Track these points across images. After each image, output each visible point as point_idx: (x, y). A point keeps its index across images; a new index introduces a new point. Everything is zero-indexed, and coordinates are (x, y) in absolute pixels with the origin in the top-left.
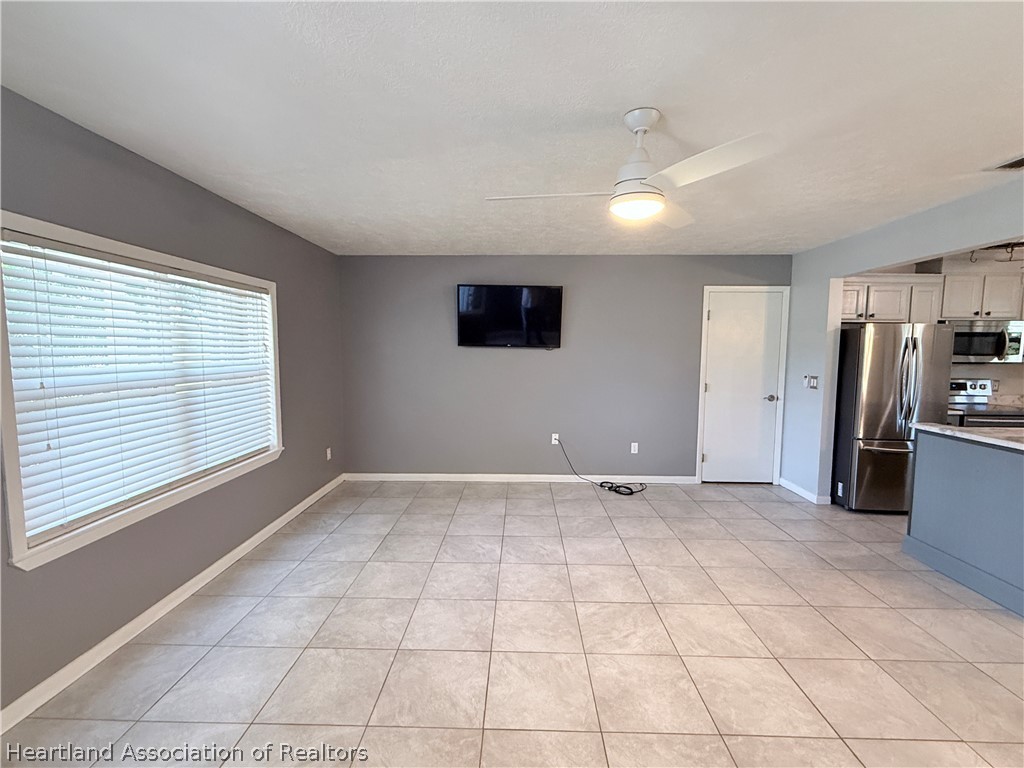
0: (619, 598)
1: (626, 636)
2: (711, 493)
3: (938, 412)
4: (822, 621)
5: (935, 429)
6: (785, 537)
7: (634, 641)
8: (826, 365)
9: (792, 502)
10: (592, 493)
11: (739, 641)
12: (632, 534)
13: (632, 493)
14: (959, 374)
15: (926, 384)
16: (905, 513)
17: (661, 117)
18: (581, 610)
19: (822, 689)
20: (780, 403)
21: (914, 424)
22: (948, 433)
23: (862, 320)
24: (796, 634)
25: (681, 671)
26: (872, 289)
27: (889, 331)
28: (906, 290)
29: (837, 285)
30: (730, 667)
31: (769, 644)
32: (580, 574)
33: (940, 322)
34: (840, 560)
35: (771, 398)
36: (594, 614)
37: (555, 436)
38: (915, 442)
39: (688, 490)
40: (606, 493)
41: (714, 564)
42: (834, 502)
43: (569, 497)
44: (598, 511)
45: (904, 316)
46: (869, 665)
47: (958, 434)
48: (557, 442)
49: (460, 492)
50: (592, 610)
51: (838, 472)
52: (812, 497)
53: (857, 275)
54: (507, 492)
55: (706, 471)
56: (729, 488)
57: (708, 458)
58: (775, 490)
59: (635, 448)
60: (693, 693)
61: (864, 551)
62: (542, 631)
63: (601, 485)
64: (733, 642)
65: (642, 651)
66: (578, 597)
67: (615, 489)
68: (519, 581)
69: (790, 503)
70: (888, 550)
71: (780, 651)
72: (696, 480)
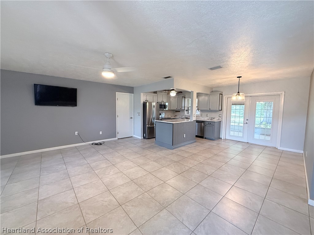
0: (105, 166)
1: (109, 173)
2: (120, 141)
3: (158, 119)
4: (145, 158)
5: (158, 121)
6: (137, 146)
7: (111, 173)
8: (141, 110)
9: (137, 139)
10: (90, 146)
11: (132, 165)
12: (104, 153)
13: (101, 144)
14: (160, 112)
15: (156, 114)
16: (155, 138)
17: (113, 56)
18: (96, 172)
19: (146, 168)
20: (133, 119)
21: (155, 121)
22: (160, 121)
23: (146, 102)
24: (141, 161)
25: (122, 174)
26: (147, 96)
27: (150, 104)
28: (152, 96)
29: (142, 94)
30: (131, 170)
31: (137, 164)
32: (93, 165)
33: (157, 102)
34: (146, 147)
35: (131, 118)
36: (100, 171)
37: (76, 132)
38: (155, 124)
39: (115, 141)
40: (94, 146)
41: (124, 154)
42: (144, 138)
43: (83, 149)
44: (93, 150)
45: (152, 101)
46: (153, 162)
47: (161, 121)
48: (77, 134)
49: (41, 155)
50: (99, 171)
51: (144, 132)
52: (140, 138)
53: (145, 93)
54: (60, 152)
55: (119, 136)
56: (124, 139)
57: (119, 133)
58: (133, 138)
59: (101, 133)
60: (125, 176)
61: (149, 145)
62: (87, 179)
63: (92, 144)
64: (131, 166)
65: (113, 174)
66: (94, 169)
67: (97, 144)
68: (75, 171)
69: (136, 140)
70: (153, 144)
71: (139, 164)
72: (117, 138)
